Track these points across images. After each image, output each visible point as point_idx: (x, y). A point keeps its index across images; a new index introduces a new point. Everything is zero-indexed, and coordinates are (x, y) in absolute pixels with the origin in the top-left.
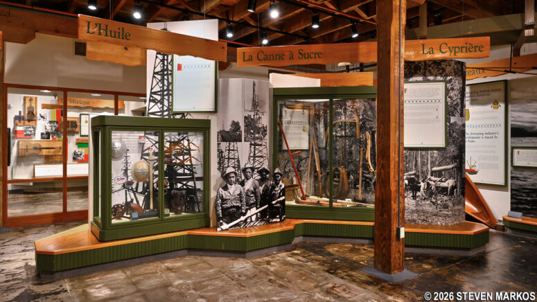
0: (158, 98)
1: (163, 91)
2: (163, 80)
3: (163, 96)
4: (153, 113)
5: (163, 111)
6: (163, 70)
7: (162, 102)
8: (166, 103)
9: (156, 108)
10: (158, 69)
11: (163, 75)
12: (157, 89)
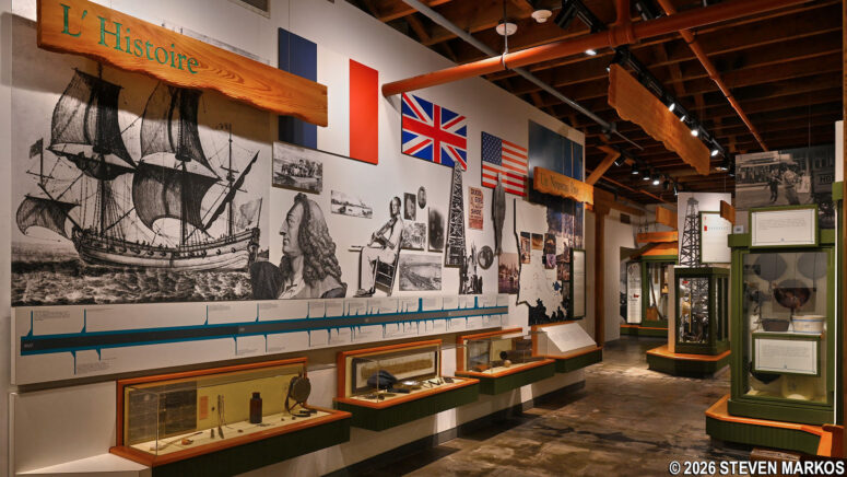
0: (688, 251)
1: (691, 246)
2: (691, 238)
3: (691, 250)
4: (684, 264)
5: (691, 262)
6: (691, 230)
7: (690, 254)
8: (694, 255)
9: (686, 259)
10: (688, 229)
11: (691, 234)
12: (687, 244)
